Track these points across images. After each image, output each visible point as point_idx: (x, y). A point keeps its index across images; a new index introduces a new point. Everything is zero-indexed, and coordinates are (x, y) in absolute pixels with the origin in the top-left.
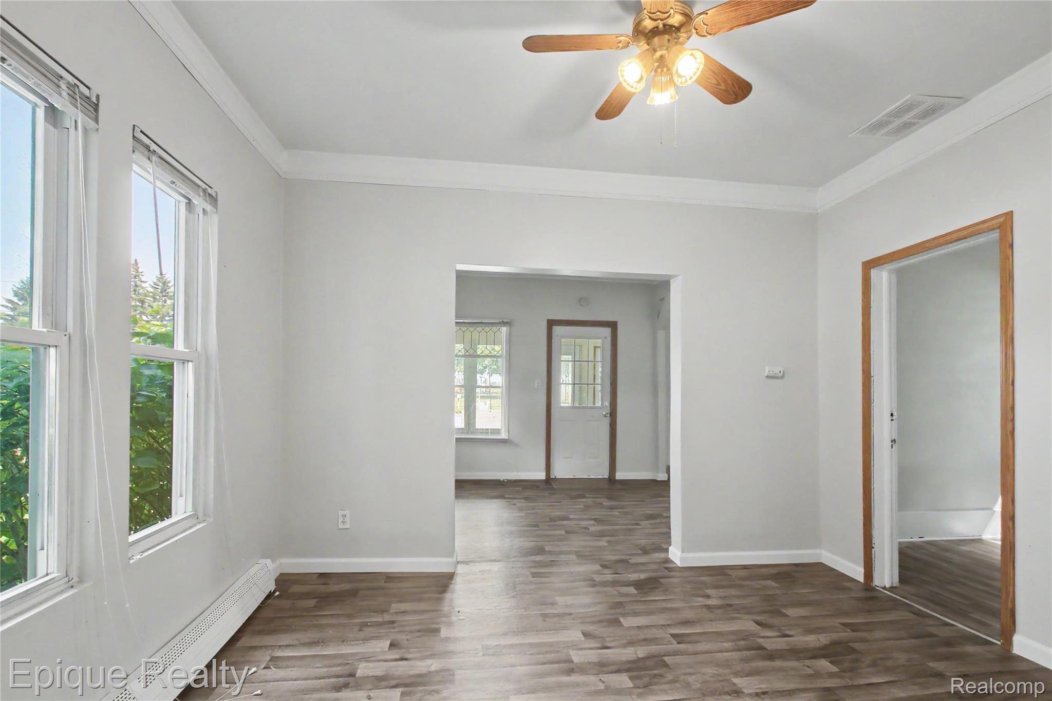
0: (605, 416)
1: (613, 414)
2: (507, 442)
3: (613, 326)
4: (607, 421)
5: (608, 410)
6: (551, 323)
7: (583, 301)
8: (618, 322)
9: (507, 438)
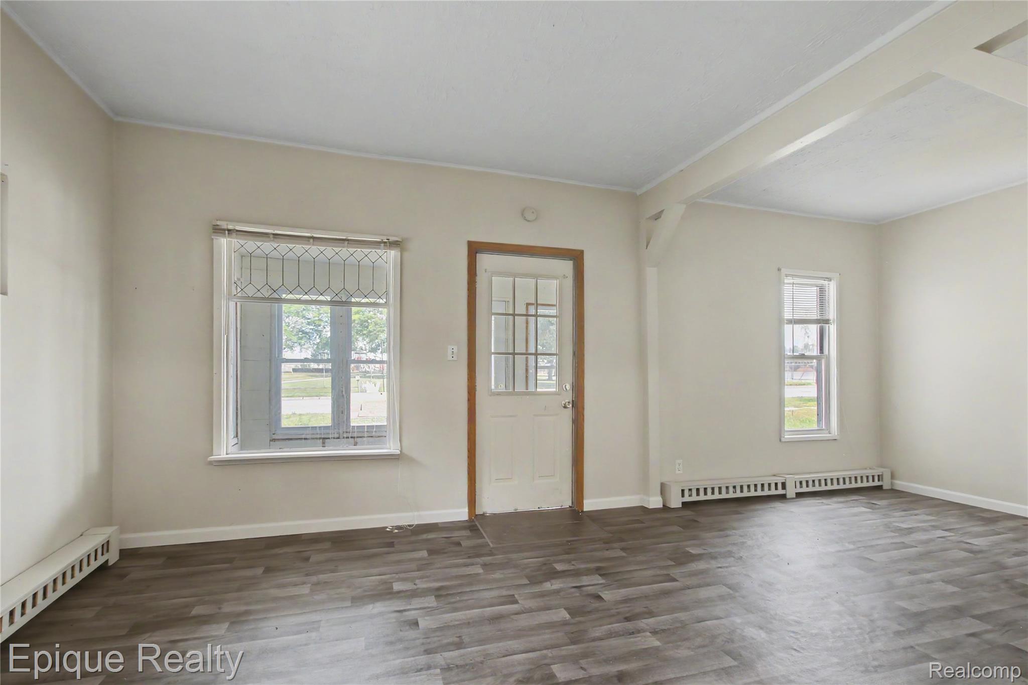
0: (565, 407)
1: (578, 405)
2: (398, 459)
3: (576, 257)
4: (568, 414)
5: (568, 397)
6: (475, 249)
7: (526, 214)
8: (584, 251)
9: (398, 452)
